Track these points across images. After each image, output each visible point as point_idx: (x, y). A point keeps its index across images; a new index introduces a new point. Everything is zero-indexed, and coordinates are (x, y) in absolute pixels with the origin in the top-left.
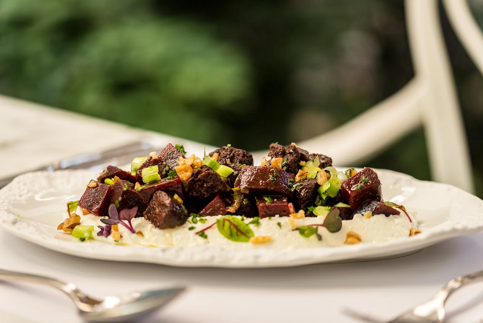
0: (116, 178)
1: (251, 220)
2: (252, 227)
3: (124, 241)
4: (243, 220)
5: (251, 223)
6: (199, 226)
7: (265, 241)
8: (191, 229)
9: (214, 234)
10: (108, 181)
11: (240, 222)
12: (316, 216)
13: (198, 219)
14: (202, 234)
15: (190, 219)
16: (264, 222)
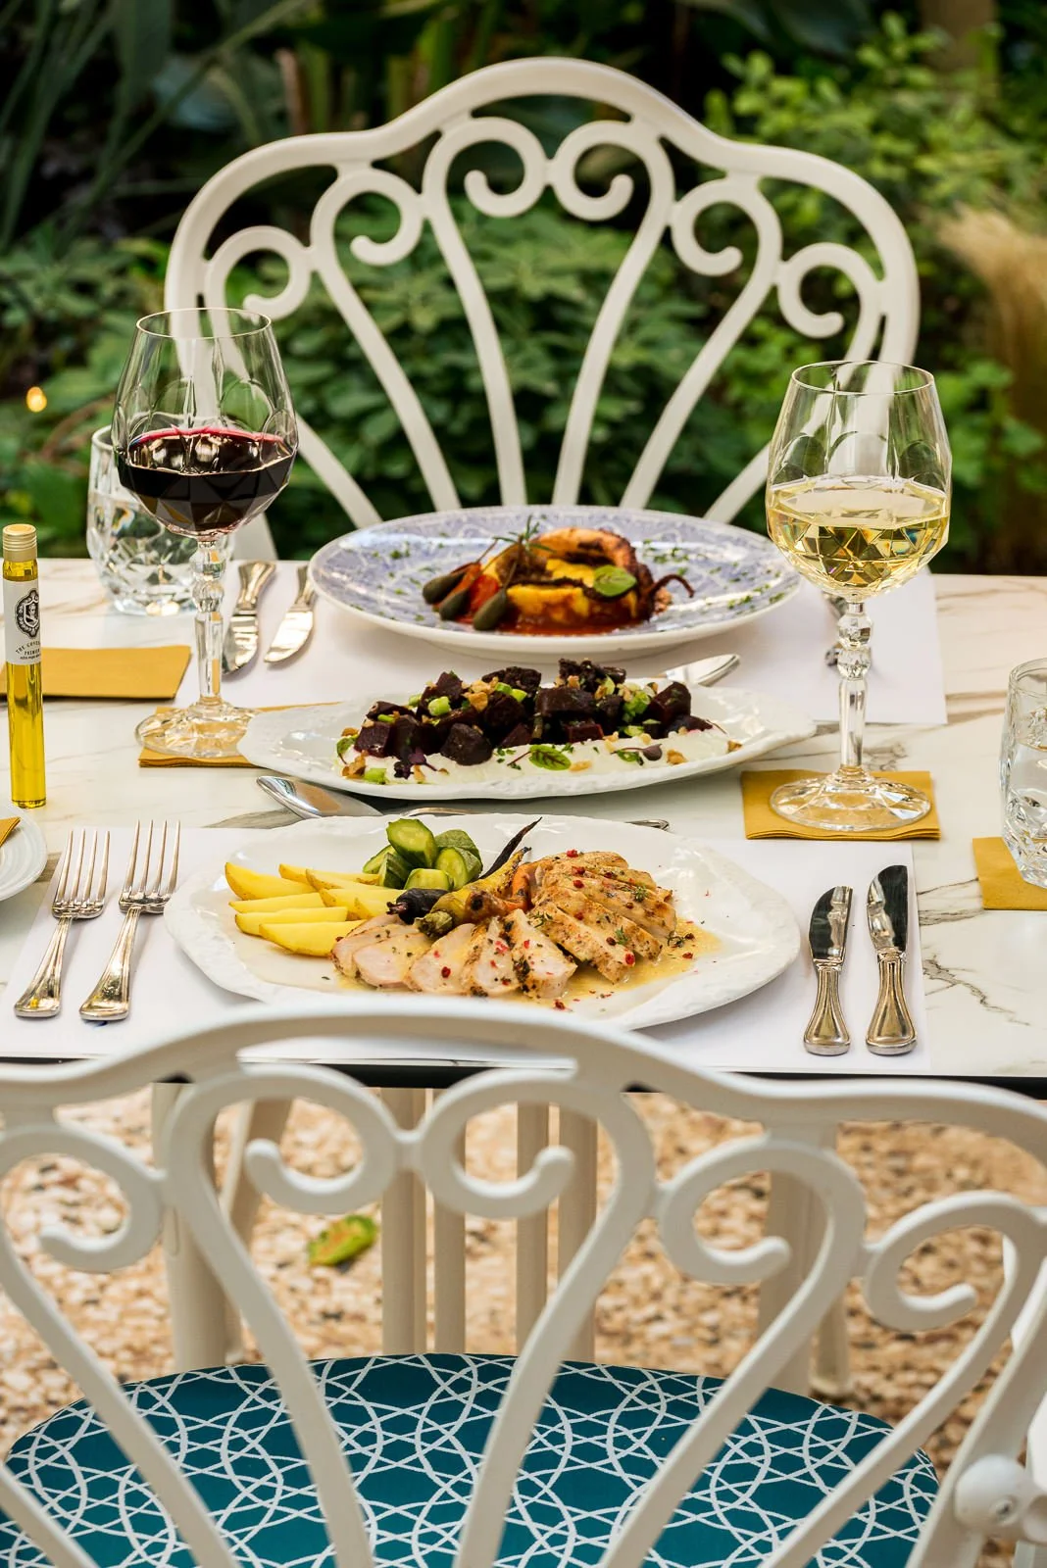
0: (396, 713)
1: (563, 746)
2: (565, 753)
3: (428, 780)
4: (554, 747)
5: (563, 750)
6: (508, 758)
7: (583, 767)
8: (500, 761)
9: (526, 763)
10: (382, 717)
11: (552, 750)
12: (630, 737)
13: (505, 750)
14: (513, 765)
15: (495, 750)
16: (577, 746)
